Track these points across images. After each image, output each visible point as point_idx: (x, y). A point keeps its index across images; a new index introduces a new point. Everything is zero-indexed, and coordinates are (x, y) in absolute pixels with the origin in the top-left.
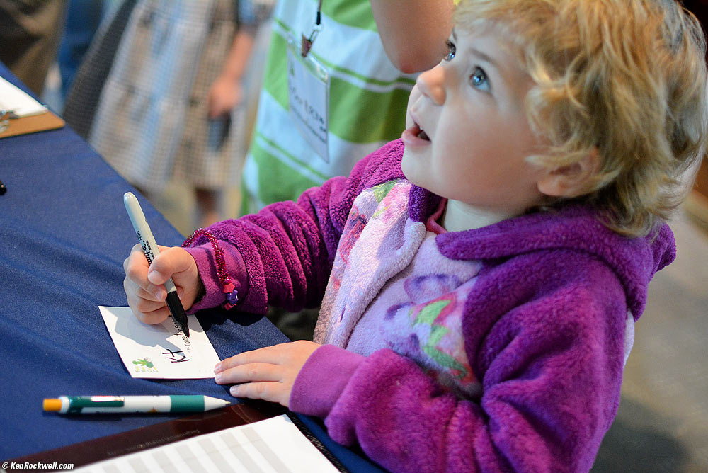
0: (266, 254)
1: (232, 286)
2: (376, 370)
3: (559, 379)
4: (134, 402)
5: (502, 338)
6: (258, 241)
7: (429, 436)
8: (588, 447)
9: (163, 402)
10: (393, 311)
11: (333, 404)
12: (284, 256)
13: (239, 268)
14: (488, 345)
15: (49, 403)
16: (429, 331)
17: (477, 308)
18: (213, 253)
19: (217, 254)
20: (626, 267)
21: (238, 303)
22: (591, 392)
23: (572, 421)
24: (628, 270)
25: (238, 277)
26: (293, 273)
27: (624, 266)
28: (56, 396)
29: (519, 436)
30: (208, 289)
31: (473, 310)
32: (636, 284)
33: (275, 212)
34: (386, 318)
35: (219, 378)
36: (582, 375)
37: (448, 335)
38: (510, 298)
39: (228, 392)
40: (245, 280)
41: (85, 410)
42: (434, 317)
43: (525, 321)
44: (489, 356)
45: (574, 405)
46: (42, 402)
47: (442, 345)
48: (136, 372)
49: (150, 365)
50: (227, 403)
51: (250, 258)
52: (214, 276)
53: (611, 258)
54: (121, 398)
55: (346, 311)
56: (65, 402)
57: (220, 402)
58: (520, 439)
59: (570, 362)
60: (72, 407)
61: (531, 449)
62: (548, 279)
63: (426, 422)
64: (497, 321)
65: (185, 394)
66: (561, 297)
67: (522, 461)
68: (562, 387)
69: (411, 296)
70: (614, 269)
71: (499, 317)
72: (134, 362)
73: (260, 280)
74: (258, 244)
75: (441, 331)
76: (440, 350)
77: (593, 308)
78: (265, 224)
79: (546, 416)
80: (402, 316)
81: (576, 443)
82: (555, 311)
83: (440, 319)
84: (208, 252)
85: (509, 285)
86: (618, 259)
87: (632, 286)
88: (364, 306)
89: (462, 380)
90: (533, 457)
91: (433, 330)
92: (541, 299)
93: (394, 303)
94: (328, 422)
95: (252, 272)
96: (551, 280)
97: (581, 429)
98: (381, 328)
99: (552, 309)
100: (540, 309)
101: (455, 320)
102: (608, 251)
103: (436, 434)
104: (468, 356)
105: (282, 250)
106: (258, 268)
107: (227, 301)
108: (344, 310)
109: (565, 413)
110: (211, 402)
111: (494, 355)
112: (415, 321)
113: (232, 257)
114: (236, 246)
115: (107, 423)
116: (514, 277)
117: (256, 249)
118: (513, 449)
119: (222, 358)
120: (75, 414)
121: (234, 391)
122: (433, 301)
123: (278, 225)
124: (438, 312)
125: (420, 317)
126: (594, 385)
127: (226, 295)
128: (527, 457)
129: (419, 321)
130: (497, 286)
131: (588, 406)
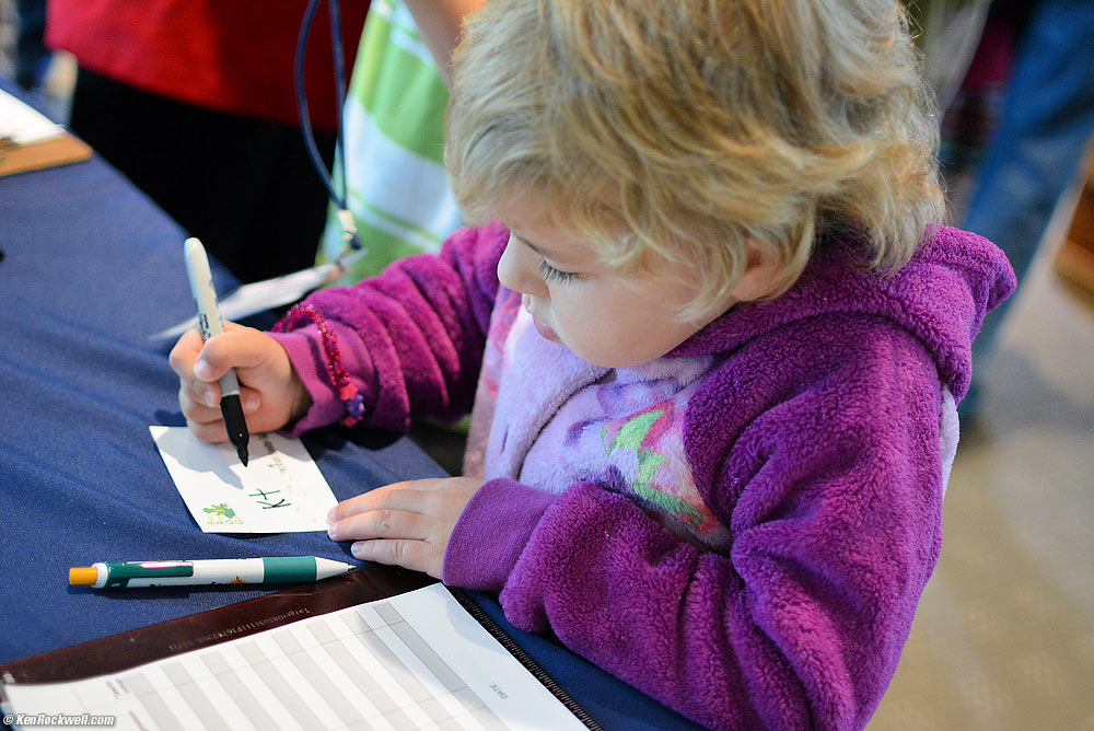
0: (399, 337)
1: (353, 388)
2: (572, 516)
3: (840, 514)
4: (207, 569)
5: (750, 461)
6: (385, 318)
7: (657, 612)
8: (897, 611)
9: (252, 568)
10: (576, 430)
11: (508, 572)
12: (428, 339)
13: (360, 361)
14: (731, 474)
15: (77, 574)
16: (636, 460)
17: (705, 421)
18: (320, 341)
19: (326, 340)
20: (930, 324)
21: (366, 414)
22: (893, 528)
23: (868, 576)
24: (934, 329)
25: (361, 374)
26: (442, 363)
27: (926, 325)
28: (88, 563)
29: (788, 607)
30: (315, 396)
31: (698, 425)
32: (950, 348)
33: (408, 272)
34: (567, 444)
35: (334, 530)
36: (876, 504)
37: (666, 466)
38: (754, 399)
39: (349, 552)
40: (371, 378)
41: (133, 583)
42: (640, 437)
43: (780, 432)
44: (735, 489)
45: (868, 550)
46: (68, 572)
47: (658, 480)
48: (209, 524)
49: (230, 514)
50: (351, 567)
51: (377, 345)
52: (322, 374)
53: (904, 316)
54: (188, 563)
55: (509, 436)
56: (101, 572)
57: (341, 567)
58: (789, 612)
59: (854, 487)
60: (111, 579)
61: (807, 625)
62: (811, 364)
63: (652, 592)
64: (738, 437)
65: (286, 555)
66: (831, 390)
67: (796, 644)
68: (846, 526)
69: (606, 409)
70: (912, 333)
71: (741, 429)
72: (206, 510)
73: (394, 378)
74: (386, 323)
75: (654, 461)
76: (658, 488)
77: (884, 400)
78: (392, 291)
79: (826, 573)
80: (591, 439)
81: (878, 609)
82: (824, 411)
83: (650, 441)
84: (311, 341)
85: (751, 380)
86: (914, 316)
87: (944, 352)
88: (537, 430)
89: (697, 528)
90: (813, 636)
91: (642, 460)
92: (803, 396)
93: (579, 418)
94: (504, 599)
95: (382, 365)
96: (815, 365)
97: (883, 586)
98: (562, 459)
99: (819, 409)
100: (801, 410)
101: (673, 442)
102: (898, 306)
103: (668, 610)
104: (701, 492)
105: (423, 330)
106: (389, 359)
107: (347, 414)
108: (506, 434)
109: (855, 565)
110: (326, 566)
111: (742, 486)
112: (612, 446)
113: (349, 346)
114: (354, 328)
115: (166, 601)
116: (756, 366)
117: (383, 330)
118: (779, 626)
119: (340, 499)
120: (117, 588)
121: (358, 550)
122: (639, 414)
123: (413, 292)
124: (646, 431)
125: (618, 439)
126: (897, 518)
127: (345, 404)
128: (802, 638)
129: (618, 444)
130: (731, 383)
131: (891, 551)
